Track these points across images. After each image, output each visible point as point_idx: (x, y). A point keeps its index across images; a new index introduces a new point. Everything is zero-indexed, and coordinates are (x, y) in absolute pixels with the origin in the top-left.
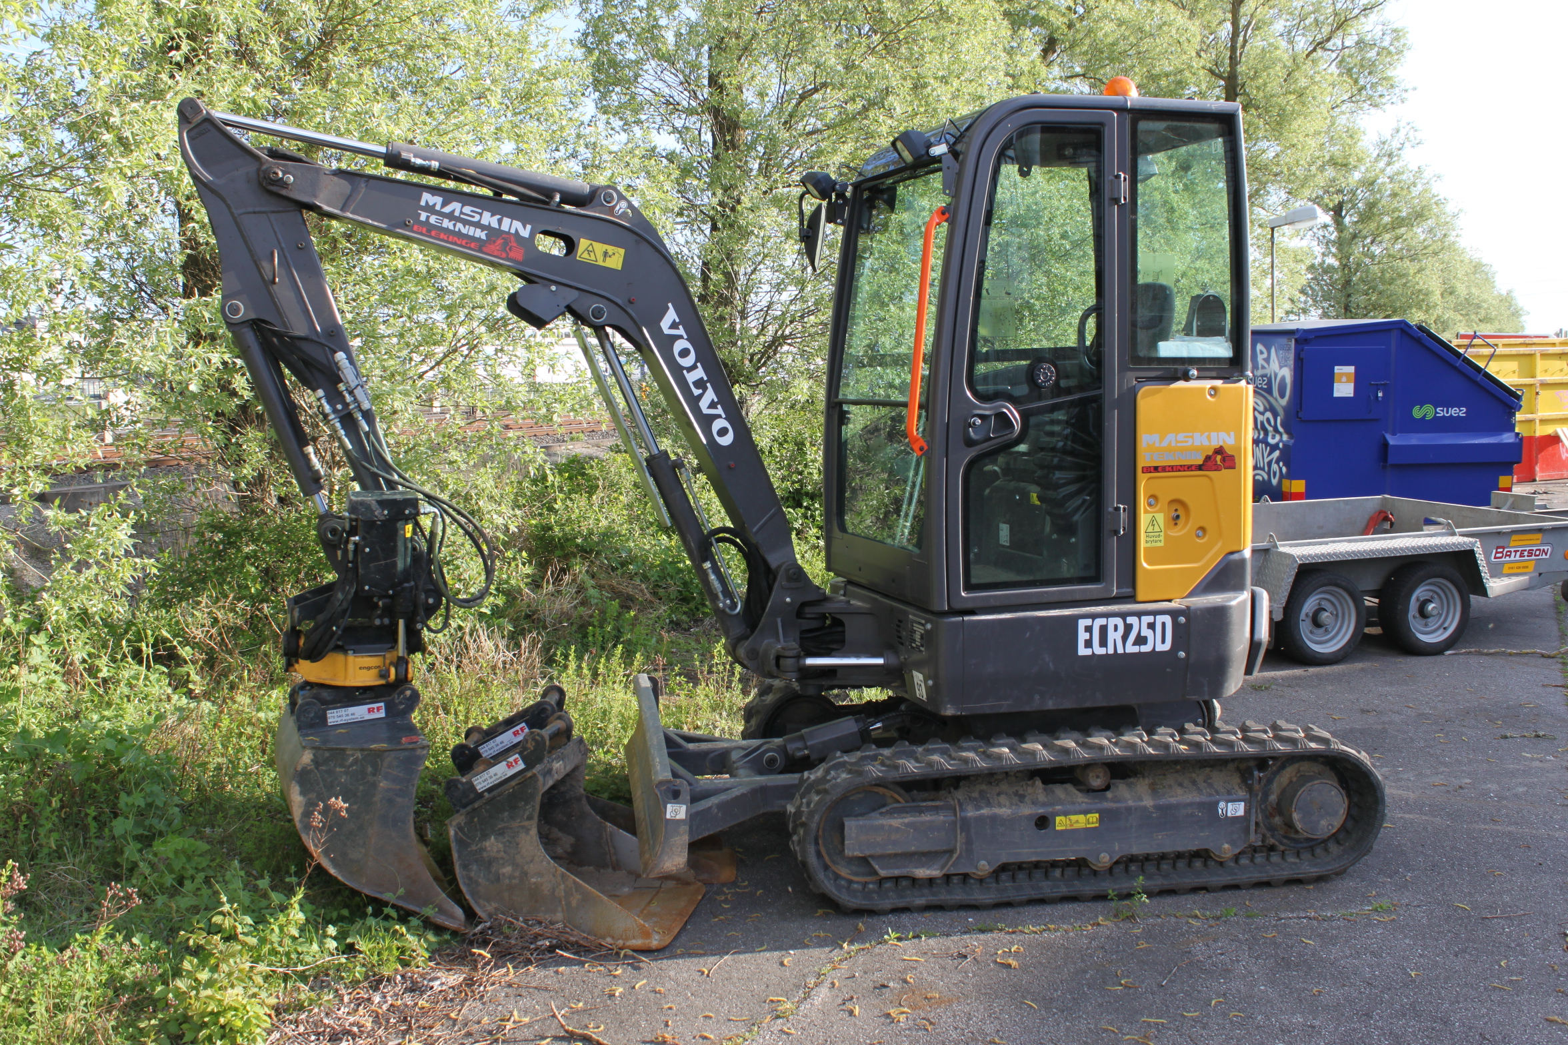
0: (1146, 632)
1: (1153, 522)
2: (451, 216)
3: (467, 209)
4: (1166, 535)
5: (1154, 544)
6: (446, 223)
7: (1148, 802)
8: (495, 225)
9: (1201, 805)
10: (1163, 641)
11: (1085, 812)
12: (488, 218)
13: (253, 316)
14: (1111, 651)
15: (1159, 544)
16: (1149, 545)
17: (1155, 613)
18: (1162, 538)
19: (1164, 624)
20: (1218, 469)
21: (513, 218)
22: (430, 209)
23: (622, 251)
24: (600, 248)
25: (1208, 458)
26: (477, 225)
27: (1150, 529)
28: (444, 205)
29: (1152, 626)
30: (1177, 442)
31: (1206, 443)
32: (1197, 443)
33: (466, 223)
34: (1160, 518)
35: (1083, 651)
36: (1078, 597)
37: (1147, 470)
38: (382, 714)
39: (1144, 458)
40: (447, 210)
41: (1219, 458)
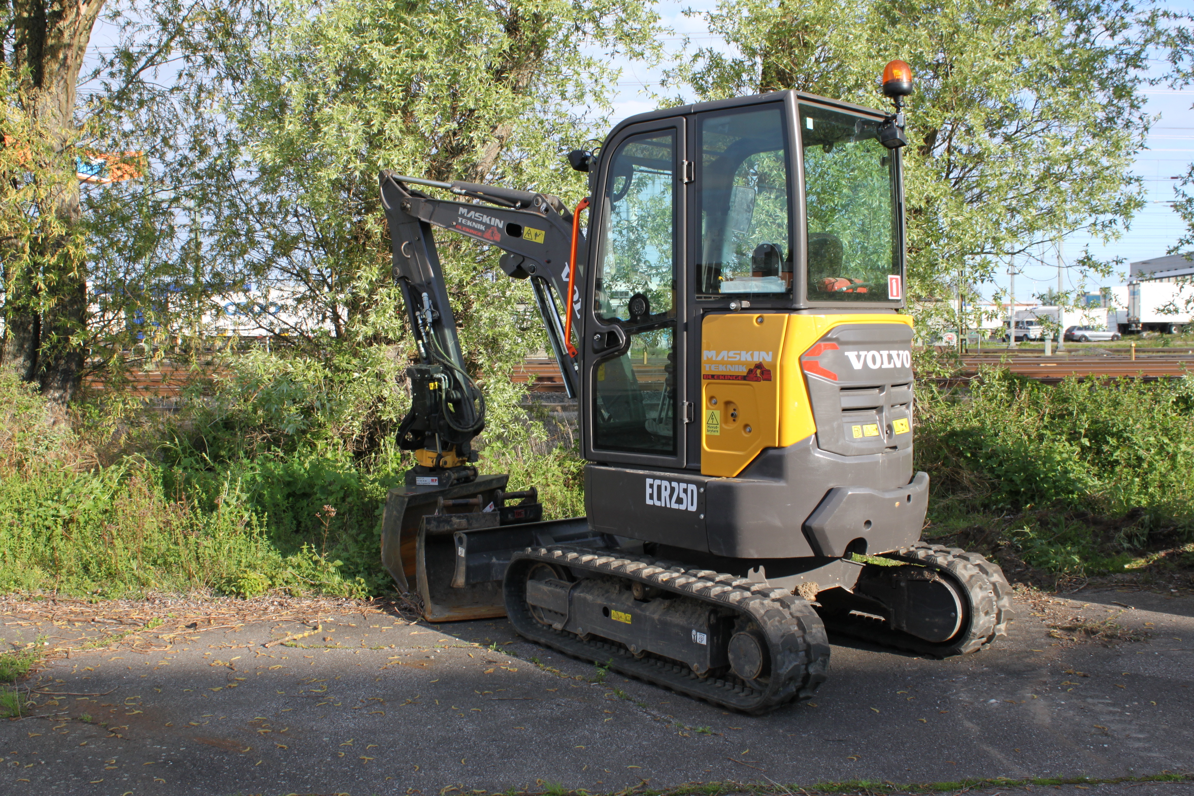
0: (682, 495)
1: (712, 416)
2: (470, 219)
3: (477, 215)
4: (721, 427)
5: (713, 433)
6: (469, 223)
7: (656, 616)
8: (488, 222)
9: (682, 628)
10: (692, 504)
11: (625, 612)
12: (486, 219)
13: (402, 275)
14: (663, 505)
15: (716, 434)
16: (709, 433)
17: (688, 482)
18: (718, 429)
19: (692, 491)
20: (758, 380)
21: (496, 218)
22: (462, 216)
23: (543, 232)
24: (533, 231)
25: (750, 371)
26: (481, 223)
27: (710, 422)
28: (468, 213)
29: (685, 491)
30: (728, 357)
31: (749, 359)
32: (743, 359)
33: (477, 222)
34: (717, 413)
35: (649, 502)
36: (660, 464)
37: (707, 377)
38: (436, 483)
39: (706, 369)
40: (469, 216)
41: (758, 371)
